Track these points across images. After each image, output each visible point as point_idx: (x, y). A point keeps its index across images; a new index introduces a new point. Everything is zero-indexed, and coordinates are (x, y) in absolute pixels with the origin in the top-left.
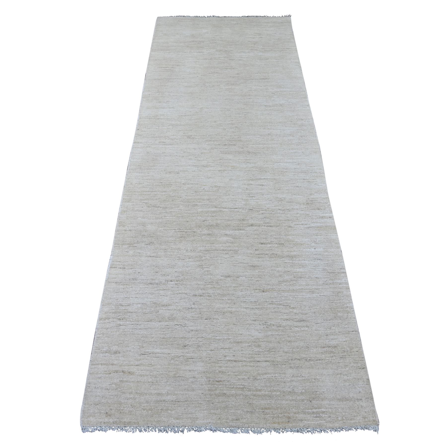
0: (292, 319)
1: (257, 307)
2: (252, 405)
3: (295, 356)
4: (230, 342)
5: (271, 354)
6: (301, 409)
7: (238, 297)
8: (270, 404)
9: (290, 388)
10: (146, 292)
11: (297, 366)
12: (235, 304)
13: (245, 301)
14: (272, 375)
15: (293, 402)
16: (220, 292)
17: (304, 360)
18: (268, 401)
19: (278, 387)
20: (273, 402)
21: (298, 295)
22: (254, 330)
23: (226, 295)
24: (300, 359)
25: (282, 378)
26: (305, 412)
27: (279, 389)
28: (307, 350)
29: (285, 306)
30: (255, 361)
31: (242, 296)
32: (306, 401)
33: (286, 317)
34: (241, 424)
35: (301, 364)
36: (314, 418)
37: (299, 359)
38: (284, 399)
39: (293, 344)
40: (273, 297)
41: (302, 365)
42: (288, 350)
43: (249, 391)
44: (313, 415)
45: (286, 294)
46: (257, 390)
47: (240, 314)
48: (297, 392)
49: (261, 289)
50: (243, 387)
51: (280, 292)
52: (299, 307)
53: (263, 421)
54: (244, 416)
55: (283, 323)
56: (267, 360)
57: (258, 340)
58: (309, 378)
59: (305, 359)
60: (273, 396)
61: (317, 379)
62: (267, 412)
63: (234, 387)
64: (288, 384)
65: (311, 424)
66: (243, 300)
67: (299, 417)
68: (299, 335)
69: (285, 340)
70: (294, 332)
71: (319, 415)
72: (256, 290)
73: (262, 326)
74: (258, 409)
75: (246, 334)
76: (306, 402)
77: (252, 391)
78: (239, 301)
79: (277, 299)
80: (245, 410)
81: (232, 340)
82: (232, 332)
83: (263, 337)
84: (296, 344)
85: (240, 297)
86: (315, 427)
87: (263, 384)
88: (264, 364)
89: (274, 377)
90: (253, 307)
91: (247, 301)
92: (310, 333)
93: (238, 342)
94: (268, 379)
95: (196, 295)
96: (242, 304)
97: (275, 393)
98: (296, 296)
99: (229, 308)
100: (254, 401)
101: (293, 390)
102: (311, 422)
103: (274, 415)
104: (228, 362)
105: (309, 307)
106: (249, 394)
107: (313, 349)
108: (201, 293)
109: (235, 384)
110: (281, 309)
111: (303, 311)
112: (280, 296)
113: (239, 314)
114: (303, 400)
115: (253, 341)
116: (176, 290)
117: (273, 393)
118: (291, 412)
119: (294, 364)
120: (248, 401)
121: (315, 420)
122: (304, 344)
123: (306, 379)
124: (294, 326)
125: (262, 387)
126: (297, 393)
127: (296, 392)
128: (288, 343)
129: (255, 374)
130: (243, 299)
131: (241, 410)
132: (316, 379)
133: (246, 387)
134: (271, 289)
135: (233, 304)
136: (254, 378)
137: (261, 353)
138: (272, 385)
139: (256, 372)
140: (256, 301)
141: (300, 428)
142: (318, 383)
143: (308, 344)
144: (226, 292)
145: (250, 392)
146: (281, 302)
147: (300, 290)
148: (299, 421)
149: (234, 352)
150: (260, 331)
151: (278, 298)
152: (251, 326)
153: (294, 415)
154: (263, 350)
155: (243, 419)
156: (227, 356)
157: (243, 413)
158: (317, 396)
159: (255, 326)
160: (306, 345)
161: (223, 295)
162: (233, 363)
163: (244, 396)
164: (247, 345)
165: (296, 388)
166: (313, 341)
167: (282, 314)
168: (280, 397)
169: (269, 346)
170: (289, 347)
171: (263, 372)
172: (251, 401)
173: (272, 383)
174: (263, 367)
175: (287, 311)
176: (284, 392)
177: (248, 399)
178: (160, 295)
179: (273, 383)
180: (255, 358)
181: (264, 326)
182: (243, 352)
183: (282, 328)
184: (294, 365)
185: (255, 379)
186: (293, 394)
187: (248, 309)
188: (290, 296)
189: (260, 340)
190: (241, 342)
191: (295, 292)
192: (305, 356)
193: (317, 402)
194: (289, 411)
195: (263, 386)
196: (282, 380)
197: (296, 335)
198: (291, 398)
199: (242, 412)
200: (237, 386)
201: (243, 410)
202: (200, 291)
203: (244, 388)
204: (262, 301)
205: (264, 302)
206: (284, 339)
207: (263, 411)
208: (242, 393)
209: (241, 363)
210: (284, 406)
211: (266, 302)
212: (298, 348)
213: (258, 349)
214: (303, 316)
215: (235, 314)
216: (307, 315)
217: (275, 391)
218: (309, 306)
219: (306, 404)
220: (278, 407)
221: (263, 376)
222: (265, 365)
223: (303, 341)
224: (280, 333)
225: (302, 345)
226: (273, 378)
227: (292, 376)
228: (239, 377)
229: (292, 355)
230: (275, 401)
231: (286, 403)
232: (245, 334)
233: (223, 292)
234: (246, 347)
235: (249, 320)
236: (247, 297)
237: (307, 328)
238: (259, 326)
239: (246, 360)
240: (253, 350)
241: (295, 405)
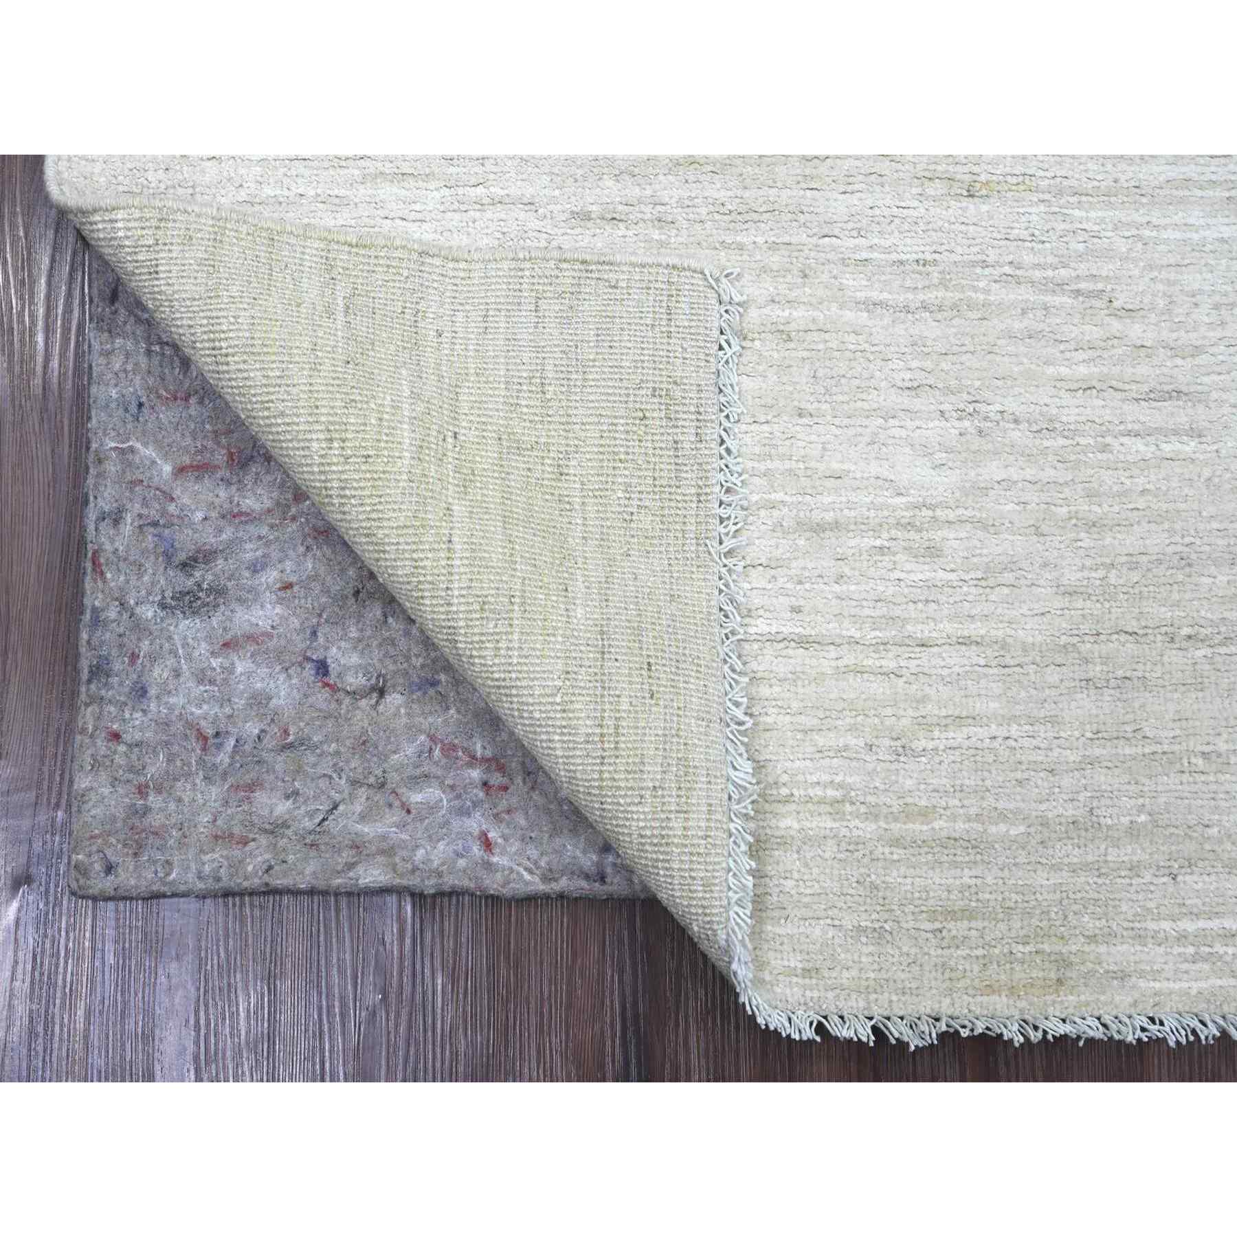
0: (1114, 383)
1: (931, 296)
2: (880, 894)
3: (1113, 617)
4: (775, 525)
5: (993, 597)
6: (1122, 917)
7: (826, 231)
8: (973, 890)
9: (1075, 803)
10: (300, 191)
11: (1120, 673)
12: (806, 276)
13: (864, 255)
14: (993, 726)
15: (1083, 879)
16: (722, 195)
17: (1159, 638)
18: (966, 870)
19: (1018, 797)
20: (990, 880)
21: (1163, 222)
22: (908, 450)
23: (755, 216)
24: (1141, 632)
25: (1042, 745)
26: (1142, 933)
27: (1022, 805)
28: (1180, 577)
29: (1081, 299)
30: (907, 641)
31: (850, 225)
32: (1151, 871)
33: (1083, 370)
34: (830, 995)
35: (1145, 664)
36: (1185, 966)
37: (1136, 630)
38: (1044, 861)
39: (1108, 541)
40: (1025, 234)
41: (1148, 667)
42: (1079, 575)
43: (867, 819)
44: (1182, 950)
45: (1093, 214)
46: (908, 813)
47: (834, 345)
48: (1109, 822)
49: (958, 177)
50: (838, 794)
51: (1062, 201)
52: (1161, 303)
53: (936, 979)
54: (843, 956)
55: (1066, 411)
56: (974, 638)
57: (930, 513)
58: (1176, 748)
59: (1163, 630)
60: (994, 848)
61: (1219, 755)
62: (954, 932)
63: (792, 795)
64: (1066, 781)
65: (1170, 994)
66: (857, 248)
67: (1111, 960)
68: (1148, 486)
69: (1070, 518)
70: (1120, 465)
71: (1207, 949)
72: (926, 182)
73: (957, 424)
74: (910, 917)
75: (866, 475)
76: (1148, 877)
77: (886, 817)
78: (831, 256)
79: (1040, 246)
80: (848, 922)
81: (786, 510)
82: (787, 464)
83: (958, 494)
84: (1128, 542)
85: (836, 232)
86: (1187, 1009)
87: (944, 781)
88: (955, 659)
89: (1000, 740)
90: (910, 296)
91: (875, 255)
92: (1207, 473)
93: (819, 529)
94: (972, 752)
95: (587, 217)
96: (848, 281)
97: (1003, 828)
98: (1147, 233)
99: (773, 305)
100: (895, 873)
101: (1092, 809)
102: (1171, 985)
103: (991, 946)
104: (765, 651)
105: (1217, 307)
106: (868, 836)
107: (1215, 573)
108: (618, 199)
109: (800, 778)
110: (1058, 321)
111: (1182, 333)
112: (1063, 226)
113: (830, 345)
114: (1134, 869)
115: (903, 521)
116: (473, 181)
117: (993, 829)
118: (1072, 932)
119: (1105, 660)
120: (862, 870)
121: (1186, 972)
122: (1167, 541)
123: (1164, 753)
124: (1122, 427)
125: (936, 794)
126: (1109, 827)
127: (1102, 820)
128: (1083, 535)
129: (904, 721)
130: (851, 243)
131: (829, 921)
132: (1214, 756)
133: (853, 794)
134: (1014, 180)
135: (800, 280)
136: (898, 743)
137: (939, 596)
138: (988, 783)
139: (910, 712)
140: (929, 257)
141: (1114, 1013)
142: (1219, 775)
143: (1187, 540)
144: (761, 192)
145: (874, 826)
146: (1063, 272)
147: (1175, 192)
148: (1113, 978)
149: (798, 587)
150: (941, 456)
151: (1047, 245)
152: (892, 422)
153: (1086, 948)
154: (953, 576)
155: (838, 968)
156: (761, 612)
157: (837, 941)
158: (1207, 847)
159: (918, 423)
160: (1179, 548)
161: (739, 217)
162: (790, 652)
163: (844, 846)
164: (869, 542)
165: (1109, 802)
166: (1215, 525)
167: (1062, 352)
168: (1023, 849)
169: (985, 551)
170: (1088, 562)
171: (944, 712)
172: (881, 871)
173: (990, 772)
174: (949, 675)
175: (1093, 333)
176: (1045, 824)
177: (865, 860)
178: (381, 213)
179: (994, 772)
180: (909, 627)
181: (967, 423)
182: (845, 587)
183: (1061, 441)
184: (1105, 668)
185: (903, 751)
186: (1090, 835)
187: (879, 311)
188: (1116, 228)
189: (939, 512)
190: (836, 526)
191: (1144, 200)
192: (1166, 613)
193: (1204, 882)
194: (1062, 929)
195: (941, 789)
196: (1040, 758)
197: (1128, 482)
198: (1076, 855)
199: (830, 935)
200: (811, 792)
201: (837, 923)
202: (610, 183)
203: (843, 801)
204: (959, 258)
205: (974, 264)
206: (1065, 510)
207: (938, 925)
208: (831, 829)
209: (833, 652)
210: (1040, 898)
211: (985, 264)
212: (1133, 567)
213: (926, 567)
214: (1179, 361)
215: (805, 345)
216: (1198, 361)
217: (1003, 817)
218: (1217, 298)
219: (1152, 888)
220: (1012, 905)
221: (943, 736)
222: (957, 669)
223: (1166, 526)
224: (1049, 474)
225: (1156, 550)
226: (996, 744)
227: (1089, 735)
228: (820, 741)
229: (1098, 605)
230: (1000, 874)
231: (1052, 882)
232: (858, 475)
233: (739, 193)
234: (865, 556)
235: (883, 384)
236: (876, 228)
237: (1193, 444)
238: (937, 423)
239: (858, 635)
240: (902, 576)
241: (1096, 896)
